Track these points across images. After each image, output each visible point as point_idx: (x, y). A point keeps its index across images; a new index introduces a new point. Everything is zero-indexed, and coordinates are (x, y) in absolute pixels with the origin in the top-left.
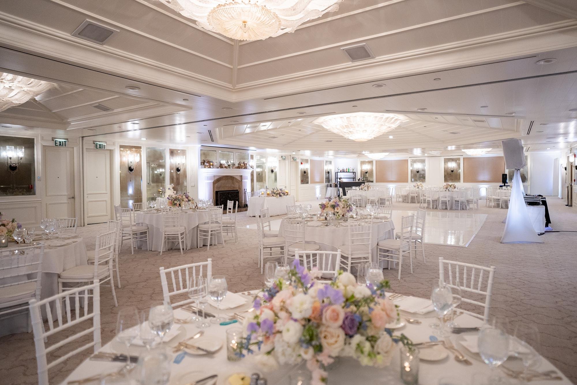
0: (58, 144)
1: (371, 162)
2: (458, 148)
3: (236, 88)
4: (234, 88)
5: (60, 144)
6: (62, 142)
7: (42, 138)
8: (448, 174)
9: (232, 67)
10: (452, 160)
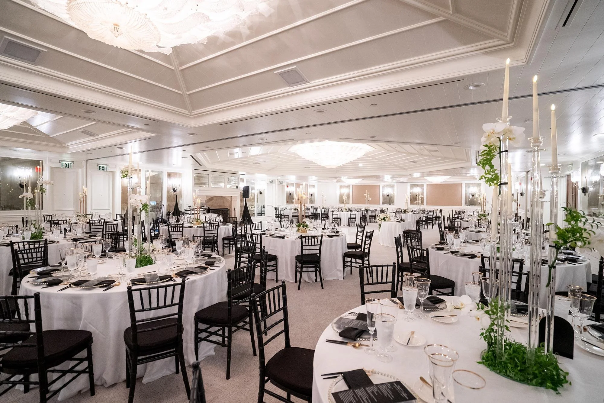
0: (65, 166)
1: (348, 187)
2: (423, 175)
3: (192, 114)
4: (191, 114)
5: (66, 166)
6: (68, 164)
7: (50, 161)
8: (413, 198)
9: (181, 93)
10: (417, 186)
